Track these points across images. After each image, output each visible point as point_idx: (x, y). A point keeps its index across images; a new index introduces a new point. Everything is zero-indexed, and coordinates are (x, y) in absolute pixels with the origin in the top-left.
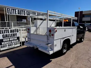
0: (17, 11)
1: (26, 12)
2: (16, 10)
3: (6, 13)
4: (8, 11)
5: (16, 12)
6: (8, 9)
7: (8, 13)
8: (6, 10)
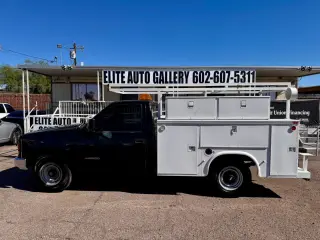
0: (126, 74)
1: (152, 73)
2: (123, 73)
3: (101, 79)
4: (105, 77)
5: (123, 77)
6: (105, 72)
7: (105, 82)
8: (101, 73)
